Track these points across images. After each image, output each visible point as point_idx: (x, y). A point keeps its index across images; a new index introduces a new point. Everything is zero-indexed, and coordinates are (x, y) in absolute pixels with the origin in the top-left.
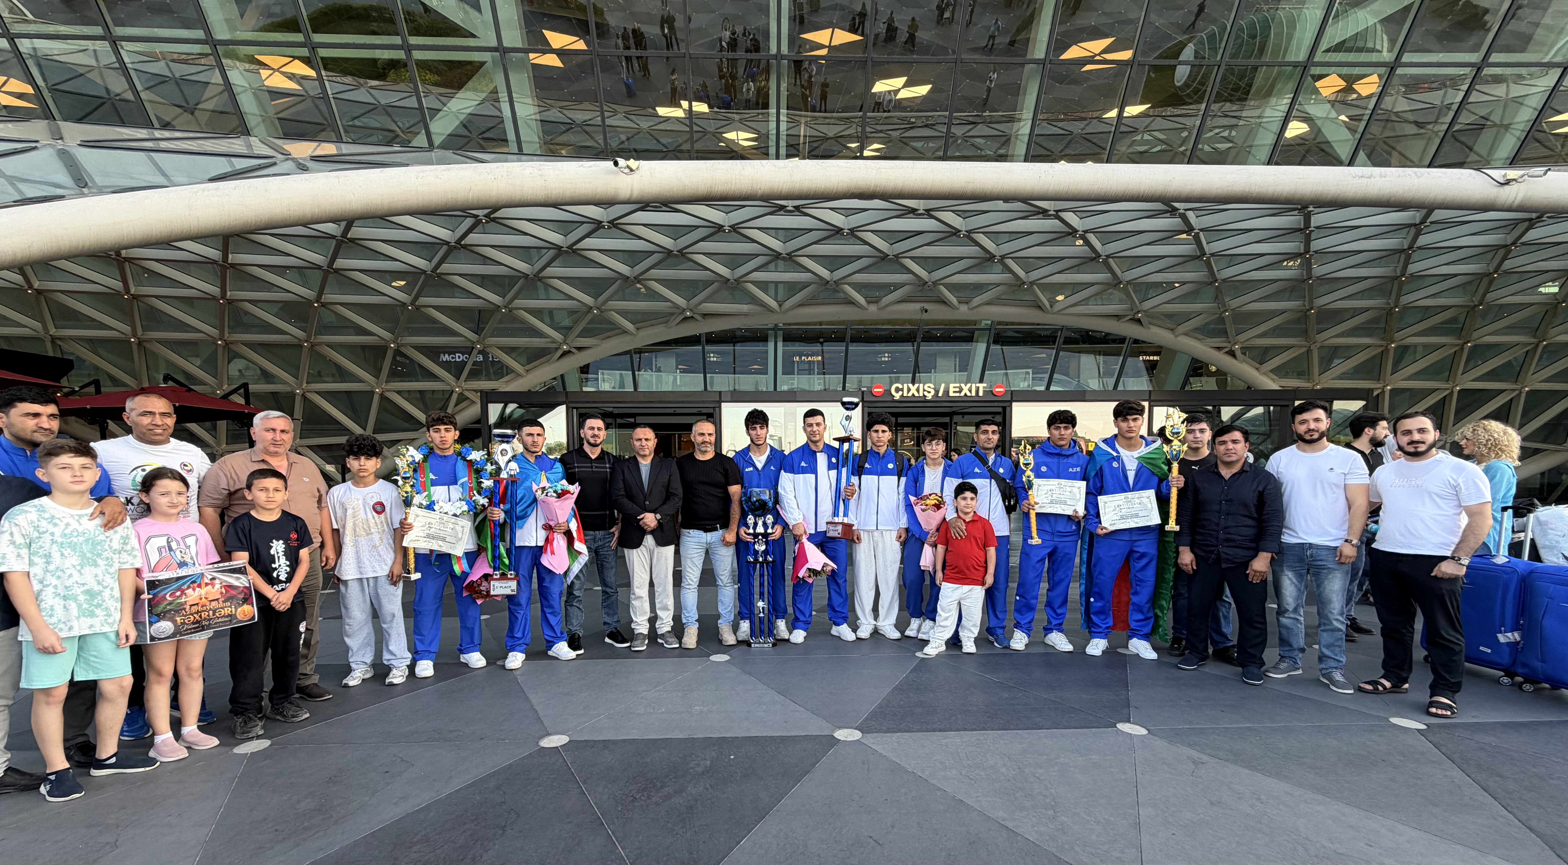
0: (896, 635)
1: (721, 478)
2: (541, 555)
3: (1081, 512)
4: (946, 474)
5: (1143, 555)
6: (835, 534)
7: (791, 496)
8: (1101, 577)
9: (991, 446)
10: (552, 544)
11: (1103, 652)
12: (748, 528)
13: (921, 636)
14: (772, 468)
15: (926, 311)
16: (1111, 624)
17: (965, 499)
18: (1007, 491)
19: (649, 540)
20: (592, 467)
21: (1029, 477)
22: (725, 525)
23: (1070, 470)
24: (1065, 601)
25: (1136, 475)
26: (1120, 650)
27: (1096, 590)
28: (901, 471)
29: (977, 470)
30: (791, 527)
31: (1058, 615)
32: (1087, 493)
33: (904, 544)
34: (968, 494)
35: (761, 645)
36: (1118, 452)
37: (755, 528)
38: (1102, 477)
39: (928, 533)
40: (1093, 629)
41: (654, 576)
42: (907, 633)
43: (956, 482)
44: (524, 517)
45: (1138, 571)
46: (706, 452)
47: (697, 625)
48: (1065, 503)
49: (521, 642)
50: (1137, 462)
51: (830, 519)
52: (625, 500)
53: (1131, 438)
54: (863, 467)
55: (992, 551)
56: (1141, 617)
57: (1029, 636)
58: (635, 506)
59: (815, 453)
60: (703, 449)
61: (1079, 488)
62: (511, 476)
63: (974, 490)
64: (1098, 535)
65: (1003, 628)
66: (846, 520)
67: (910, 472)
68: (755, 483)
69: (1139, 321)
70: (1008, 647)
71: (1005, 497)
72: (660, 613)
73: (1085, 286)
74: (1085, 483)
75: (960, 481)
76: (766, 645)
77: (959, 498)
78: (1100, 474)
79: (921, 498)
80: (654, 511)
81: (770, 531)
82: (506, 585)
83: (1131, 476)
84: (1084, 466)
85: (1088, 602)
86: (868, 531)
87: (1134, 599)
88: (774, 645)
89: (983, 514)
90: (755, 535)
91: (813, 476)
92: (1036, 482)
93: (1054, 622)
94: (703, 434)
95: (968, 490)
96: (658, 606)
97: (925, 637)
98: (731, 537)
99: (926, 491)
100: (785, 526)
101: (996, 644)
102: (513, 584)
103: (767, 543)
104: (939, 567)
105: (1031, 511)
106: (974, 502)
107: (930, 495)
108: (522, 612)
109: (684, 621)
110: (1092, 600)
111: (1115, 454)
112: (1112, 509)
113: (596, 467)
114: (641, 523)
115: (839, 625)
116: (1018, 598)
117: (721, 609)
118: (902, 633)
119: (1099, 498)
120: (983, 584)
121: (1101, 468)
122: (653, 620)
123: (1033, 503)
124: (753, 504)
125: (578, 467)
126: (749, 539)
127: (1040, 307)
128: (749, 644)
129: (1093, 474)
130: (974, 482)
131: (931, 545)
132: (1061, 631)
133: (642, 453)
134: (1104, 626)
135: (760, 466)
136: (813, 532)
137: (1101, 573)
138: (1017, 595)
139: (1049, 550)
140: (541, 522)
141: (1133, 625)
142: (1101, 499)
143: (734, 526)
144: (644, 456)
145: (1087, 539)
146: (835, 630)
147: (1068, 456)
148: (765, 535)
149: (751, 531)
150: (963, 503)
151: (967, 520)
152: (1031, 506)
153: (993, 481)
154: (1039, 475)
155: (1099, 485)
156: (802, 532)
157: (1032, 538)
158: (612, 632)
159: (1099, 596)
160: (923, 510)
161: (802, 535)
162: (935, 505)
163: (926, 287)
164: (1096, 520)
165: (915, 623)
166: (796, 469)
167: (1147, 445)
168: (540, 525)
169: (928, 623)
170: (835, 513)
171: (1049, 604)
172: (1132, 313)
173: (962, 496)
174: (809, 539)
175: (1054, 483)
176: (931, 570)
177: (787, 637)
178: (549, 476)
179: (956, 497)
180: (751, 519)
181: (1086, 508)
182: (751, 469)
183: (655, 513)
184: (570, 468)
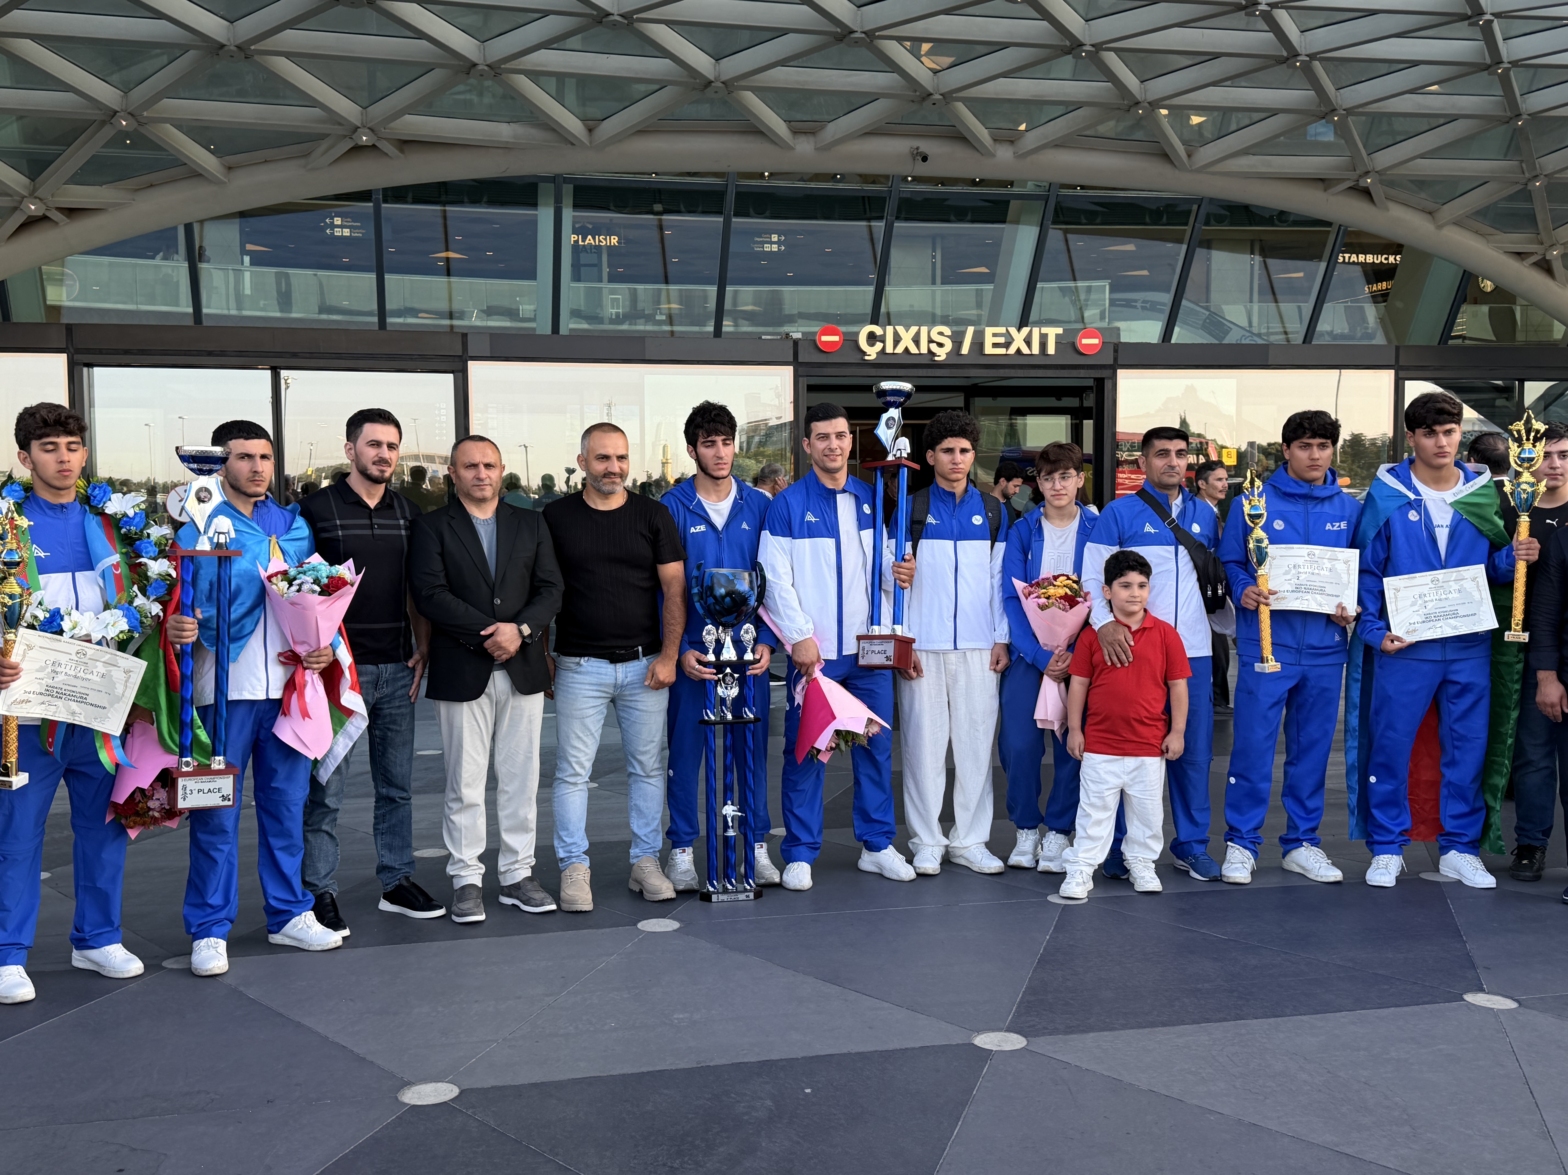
0: (994, 865)
1: (644, 550)
2: (275, 718)
3: (1352, 609)
4: (1085, 535)
5: (1466, 689)
6: (877, 660)
7: (787, 582)
8: (1390, 734)
9: (1175, 480)
10: (302, 696)
11: (1398, 879)
12: (706, 652)
13: (1043, 865)
14: (745, 526)
15: (925, 159)
16: (1408, 825)
17: (1127, 586)
18: (1211, 569)
19: (499, 681)
20: (371, 527)
21: (1259, 541)
22: (654, 648)
23: (1329, 527)
24: (1321, 784)
25: (1451, 537)
26: (1426, 876)
27: (1380, 759)
28: (997, 529)
29: (1148, 528)
30: (789, 649)
31: (1309, 811)
32: (1362, 572)
33: (1004, 677)
34: (1134, 577)
35: (733, 897)
36: (1416, 492)
37: (718, 651)
38: (1388, 539)
39: (1051, 653)
40: (1376, 837)
41: (498, 759)
42: (1014, 859)
43: (1107, 551)
44: (241, 637)
45: (1458, 720)
46: (611, 493)
47: (587, 864)
48: (1322, 591)
49: (222, 915)
50: (1452, 511)
51: (863, 631)
52: (450, 597)
53: (1440, 467)
54: (922, 522)
55: (1181, 688)
56: (1463, 808)
57: (1255, 853)
58: (471, 608)
59: (833, 493)
60: (606, 488)
61: (1346, 562)
62: (218, 545)
63: (1144, 568)
64: (1384, 653)
65: (1204, 842)
66: (899, 630)
67: (1013, 532)
68: (710, 557)
69: (1366, 193)
70: (1218, 879)
71: (1204, 581)
72: (508, 838)
73: (1256, 116)
74: (1357, 551)
75: (1115, 549)
76: (742, 897)
77: (1116, 584)
78: (1385, 535)
79: (1038, 585)
80: (515, 619)
81: (748, 656)
82: (211, 786)
83: (1442, 537)
84: (1354, 520)
85: (1364, 782)
86: (936, 653)
87: (1450, 774)
88: (758, 895)
89: (1163, 613)
90: (719, 666)
91: (831, 542)
92: (1273, 550)
93: (1303, 826)
94: (606, 458)
95: (1133, 569)
96: (504, 823)
97: (1053, 867)
98: (666, 672)
99: (1047, 570)
100: (775, 644)
101: (1193, 874)
102: (227, 784)
103: (742, 682)
104: (1075, 721)
105: (1262, 608)
106: (1144, 593)
107: (1056, 578)
108: (226, 848)
109: (561, 854)
110: (1373, 779)
111: (1412, 496)
112: (1409, 602)
113: (381, 527)
114: (488, 644)
115: (878, 849)
116: (1233, 780)
117: (637, 826)
118: (1005, 859)
119: (1385, 580)
120: (1161, 753)
121: (1387, 523)
122: (489, 858)
123: (1266, 592)
124: (719, 600)
125: (343, 527)
126: (708, 674)
127: (1165, 156)
128: (706, 897)
129: (1372, 534)
130: (1146, 552)
131: (1056, 679)
132: (1315, 843)
133: (478, 494)
134: (1398, 830)
135: (719, 521)
136: (833, 656)
137: (1389, 726)
138: (1230, 774)
139: (1291, 684)
140: (275, 648)
141: (1449, 825)
142: (1389, 583)
143: (671, 650)
144: (481, 501)
145: (1360, 661)
146: (868, 861)
147: (1323, 500)
148: (740, 666)
149: (711, 657)
150: (1123, 594)
151: (1134, 628)
152: (1262, 598)
153: (1181, 548)
154: (1276, 538)
155: (1382, 556)
156: (815, 659)
157: (1262, 660)
158: (399, 887)
159: (1387, 771)
160: (1043, 608)
161: (813, 664)
162: (1065, 597)
163: (928, 104)
164: (1382, 624)
165: (1026, 840)
166: (796, 528)
167: (1467, 480)
168: (272, 654)
169: (1054, 840)
170: (874, 618)
171: (1290, 791)
172: (1354, 175)
173: (1122, 579)
174: (825, 672)
175: (1301, 551)
176: (1056, 727)
177: (777, 880)
178: (286, 546)
179: (1109, 581)
180: (710, 634)
181: (1360, 602)
182: (702, 528)
183: (519, 623)
184: (325, 530)
